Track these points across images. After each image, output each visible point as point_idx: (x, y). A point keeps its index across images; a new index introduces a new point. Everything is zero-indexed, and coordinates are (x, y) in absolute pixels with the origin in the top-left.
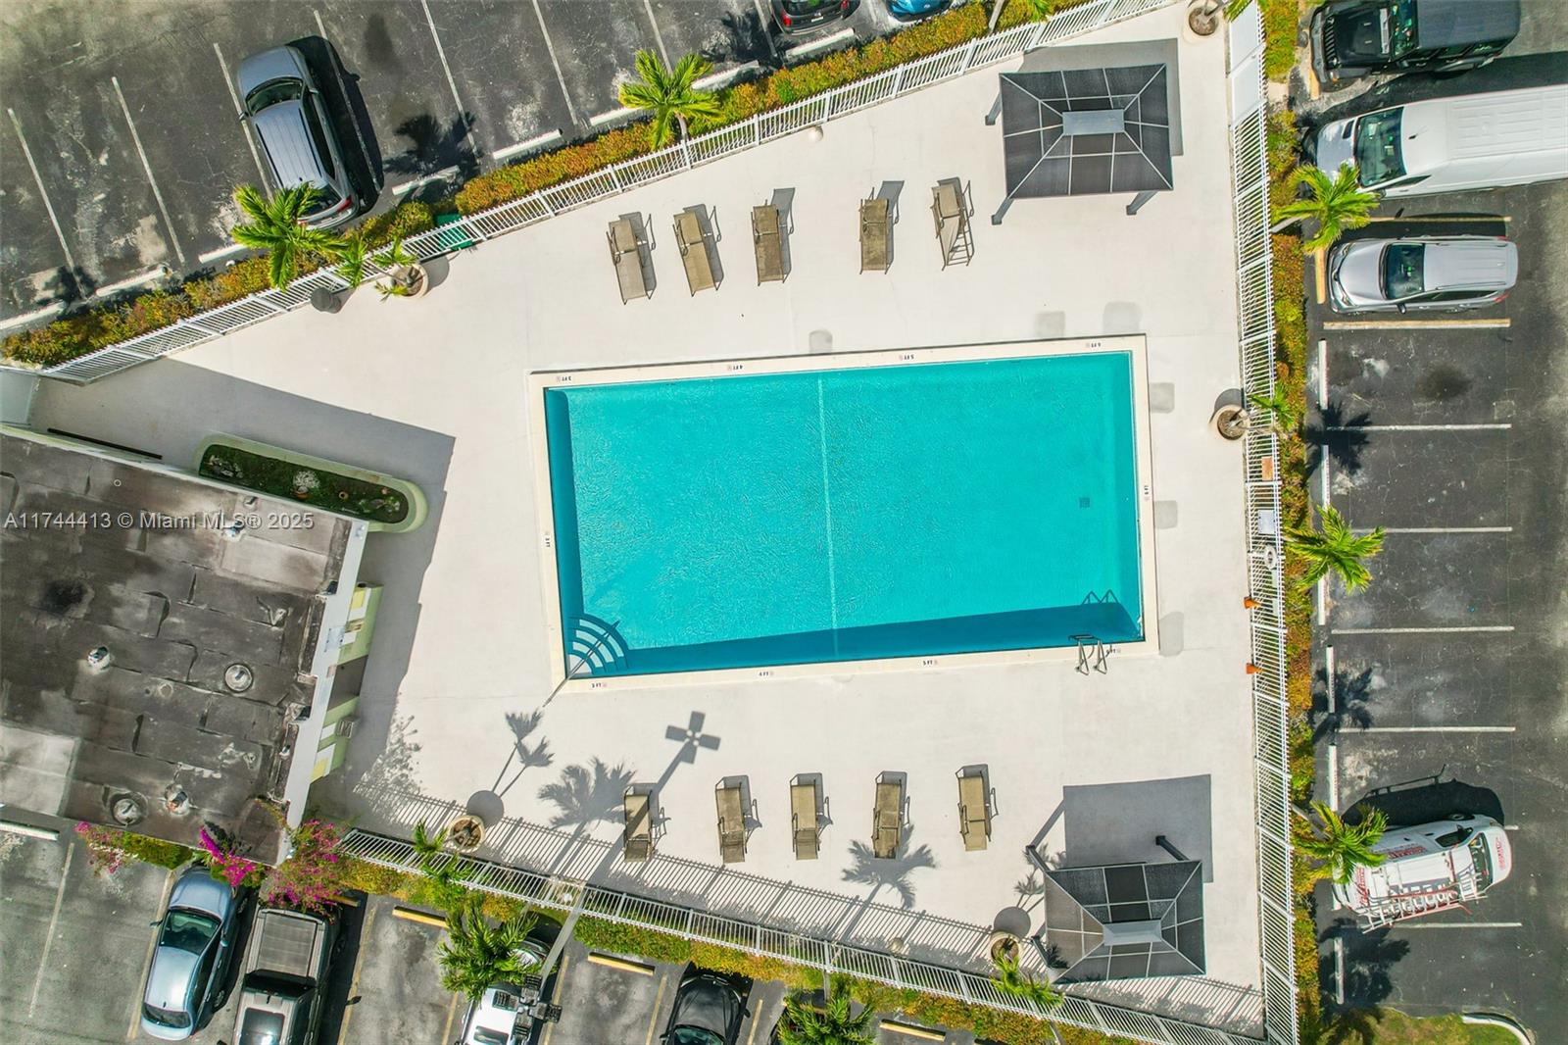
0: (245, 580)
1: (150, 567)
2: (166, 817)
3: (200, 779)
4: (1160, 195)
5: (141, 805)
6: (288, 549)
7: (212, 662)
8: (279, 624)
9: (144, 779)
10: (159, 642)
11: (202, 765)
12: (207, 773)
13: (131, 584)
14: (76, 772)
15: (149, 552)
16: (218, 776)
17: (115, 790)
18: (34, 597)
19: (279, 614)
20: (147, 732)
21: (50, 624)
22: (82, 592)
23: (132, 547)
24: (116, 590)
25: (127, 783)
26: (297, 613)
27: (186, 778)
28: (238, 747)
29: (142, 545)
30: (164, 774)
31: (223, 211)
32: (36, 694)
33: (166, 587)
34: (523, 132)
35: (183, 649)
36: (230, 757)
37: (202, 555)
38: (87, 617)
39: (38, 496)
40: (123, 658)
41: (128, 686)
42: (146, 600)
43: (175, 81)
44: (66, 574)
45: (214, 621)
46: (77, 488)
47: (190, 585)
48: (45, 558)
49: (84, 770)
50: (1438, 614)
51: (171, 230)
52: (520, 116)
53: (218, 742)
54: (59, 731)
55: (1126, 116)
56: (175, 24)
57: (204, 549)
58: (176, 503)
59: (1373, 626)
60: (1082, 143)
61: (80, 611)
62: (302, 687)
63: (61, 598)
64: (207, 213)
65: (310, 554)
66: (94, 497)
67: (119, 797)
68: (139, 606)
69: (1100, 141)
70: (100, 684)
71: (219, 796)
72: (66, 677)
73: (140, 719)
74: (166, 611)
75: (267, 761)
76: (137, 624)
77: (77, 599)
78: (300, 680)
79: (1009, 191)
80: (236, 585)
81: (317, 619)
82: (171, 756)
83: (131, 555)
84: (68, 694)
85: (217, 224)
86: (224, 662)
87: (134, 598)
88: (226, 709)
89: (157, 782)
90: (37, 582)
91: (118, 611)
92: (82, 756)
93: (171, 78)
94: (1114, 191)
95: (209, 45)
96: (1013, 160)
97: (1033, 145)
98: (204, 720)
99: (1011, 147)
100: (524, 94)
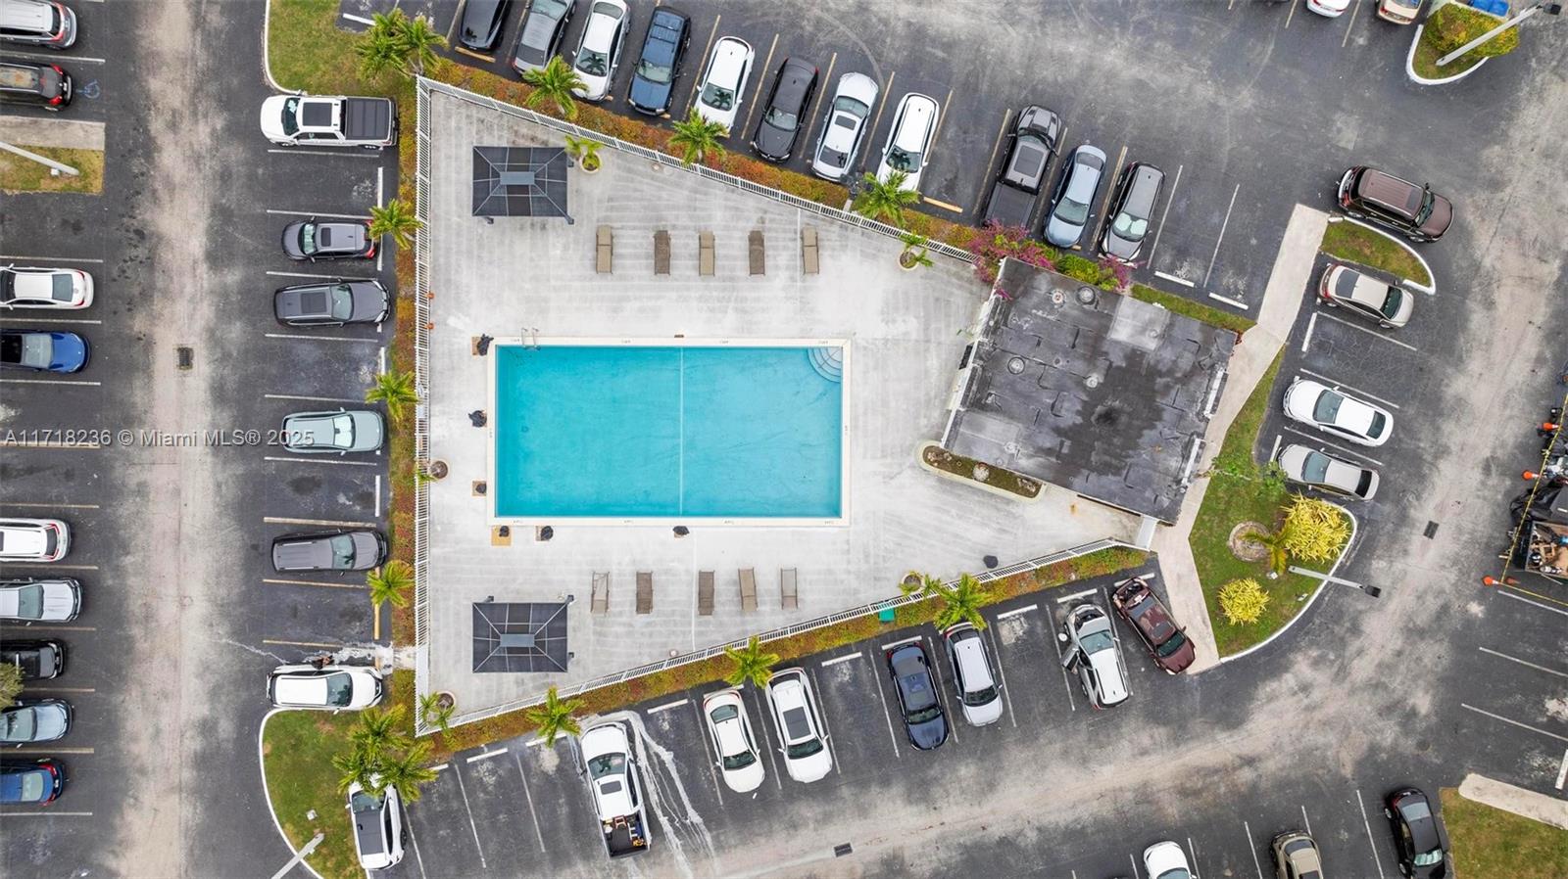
0: (1007, 420)
1: (1058, 431)
2: (1066, 289)
3: (1043, 309)
4: (481, 601)
5: (1078, 298)
6: (982, 436)
7: (1031, 376)
8: (990, 394)
9: (1075, 313)
10: (1060, 388)
11: (1042, 318)
12: (1040, 313)
13: (1070, 423)
14: (1111, 320)
15: (1059, 440)
16: (1034, 311)
17: (1092, 307)
18: (1124, 419)
19: (989, 400)
20: (1071, 339)
21: (1117, 403)
22: (1098, 420)
23: (1067, 443)
24: (1079, 420)
25: (1085, 311)
26: (980, 399)
27: (1052, 310)
28: (1021, 327)
29: (1062, 444)
30: (1064, 315)
31: (1021, 633)
32: (1128, 365)
33: (1051, 419)
34: (843, 666)
35: (1045, 384)
36: (1026, 322)
37: (1030, 436)
38: (1096, 406)
39: (1114, 474)
40: (1080, 382)
41: (1079, 366)
42: (1063, 412)
43: (1039, 707)
44: (1105, 429)
45: (1027, 398)
46: (1093, 477)
47: (1039, 419)
48: (1115, 440)
49: (1106, 321)
50: (312, 348)
51: (1052, 624)
52: (845, 675)
53: (1032, 330)
54: (1117, 343)
55: (499, 643)
56: (1037, 739)
57: (1028, 439)
58: (1042, 466)
59: (352, 343)
60: (524, 630)
61: (1099, 409)
62: (981, 358)
63: (1109, 417)
64: (1030, 632)
65: (968, 432)
66: (1085, 472)
67: (1091, 303)
68: (1067, 410)
69: (512, 631)
70: (1094, 367)
71: (1035, 299)
72: (1111, 371)
73: (1074, 346)
74: (1053, 406)
75: (1006, 318)
76: (1070, 400)
77: (1100, 416)
78: (981, 363)
79: (566, 608)
80: (1012, 418)
81: (966, 396)
82: (1058, 324)
83: (1068, 438)
84: (1111, 363)
85: (1025, 626)
86: (1024, 375)
87: (1069, 416)
88: (1025, 349)
89: (1068, 310)
90: (1121, 427)
91: (1079, 408)
92: (1106, 328)
93: (1042, 709)
94: (505, 605)
95: (1019, 726)
96: (562, 625)
97: (551, 631)
98: (1039, 344)
99: (564, 631)
100: (842, 687)
